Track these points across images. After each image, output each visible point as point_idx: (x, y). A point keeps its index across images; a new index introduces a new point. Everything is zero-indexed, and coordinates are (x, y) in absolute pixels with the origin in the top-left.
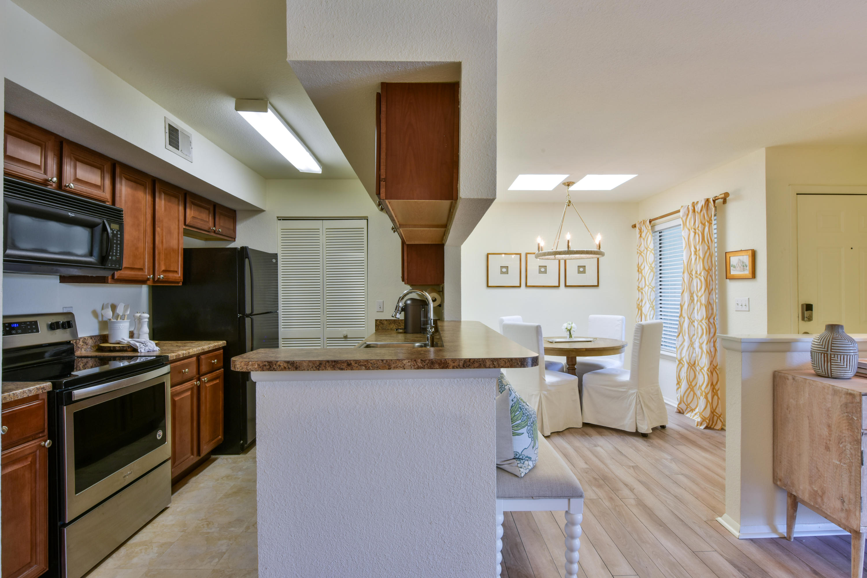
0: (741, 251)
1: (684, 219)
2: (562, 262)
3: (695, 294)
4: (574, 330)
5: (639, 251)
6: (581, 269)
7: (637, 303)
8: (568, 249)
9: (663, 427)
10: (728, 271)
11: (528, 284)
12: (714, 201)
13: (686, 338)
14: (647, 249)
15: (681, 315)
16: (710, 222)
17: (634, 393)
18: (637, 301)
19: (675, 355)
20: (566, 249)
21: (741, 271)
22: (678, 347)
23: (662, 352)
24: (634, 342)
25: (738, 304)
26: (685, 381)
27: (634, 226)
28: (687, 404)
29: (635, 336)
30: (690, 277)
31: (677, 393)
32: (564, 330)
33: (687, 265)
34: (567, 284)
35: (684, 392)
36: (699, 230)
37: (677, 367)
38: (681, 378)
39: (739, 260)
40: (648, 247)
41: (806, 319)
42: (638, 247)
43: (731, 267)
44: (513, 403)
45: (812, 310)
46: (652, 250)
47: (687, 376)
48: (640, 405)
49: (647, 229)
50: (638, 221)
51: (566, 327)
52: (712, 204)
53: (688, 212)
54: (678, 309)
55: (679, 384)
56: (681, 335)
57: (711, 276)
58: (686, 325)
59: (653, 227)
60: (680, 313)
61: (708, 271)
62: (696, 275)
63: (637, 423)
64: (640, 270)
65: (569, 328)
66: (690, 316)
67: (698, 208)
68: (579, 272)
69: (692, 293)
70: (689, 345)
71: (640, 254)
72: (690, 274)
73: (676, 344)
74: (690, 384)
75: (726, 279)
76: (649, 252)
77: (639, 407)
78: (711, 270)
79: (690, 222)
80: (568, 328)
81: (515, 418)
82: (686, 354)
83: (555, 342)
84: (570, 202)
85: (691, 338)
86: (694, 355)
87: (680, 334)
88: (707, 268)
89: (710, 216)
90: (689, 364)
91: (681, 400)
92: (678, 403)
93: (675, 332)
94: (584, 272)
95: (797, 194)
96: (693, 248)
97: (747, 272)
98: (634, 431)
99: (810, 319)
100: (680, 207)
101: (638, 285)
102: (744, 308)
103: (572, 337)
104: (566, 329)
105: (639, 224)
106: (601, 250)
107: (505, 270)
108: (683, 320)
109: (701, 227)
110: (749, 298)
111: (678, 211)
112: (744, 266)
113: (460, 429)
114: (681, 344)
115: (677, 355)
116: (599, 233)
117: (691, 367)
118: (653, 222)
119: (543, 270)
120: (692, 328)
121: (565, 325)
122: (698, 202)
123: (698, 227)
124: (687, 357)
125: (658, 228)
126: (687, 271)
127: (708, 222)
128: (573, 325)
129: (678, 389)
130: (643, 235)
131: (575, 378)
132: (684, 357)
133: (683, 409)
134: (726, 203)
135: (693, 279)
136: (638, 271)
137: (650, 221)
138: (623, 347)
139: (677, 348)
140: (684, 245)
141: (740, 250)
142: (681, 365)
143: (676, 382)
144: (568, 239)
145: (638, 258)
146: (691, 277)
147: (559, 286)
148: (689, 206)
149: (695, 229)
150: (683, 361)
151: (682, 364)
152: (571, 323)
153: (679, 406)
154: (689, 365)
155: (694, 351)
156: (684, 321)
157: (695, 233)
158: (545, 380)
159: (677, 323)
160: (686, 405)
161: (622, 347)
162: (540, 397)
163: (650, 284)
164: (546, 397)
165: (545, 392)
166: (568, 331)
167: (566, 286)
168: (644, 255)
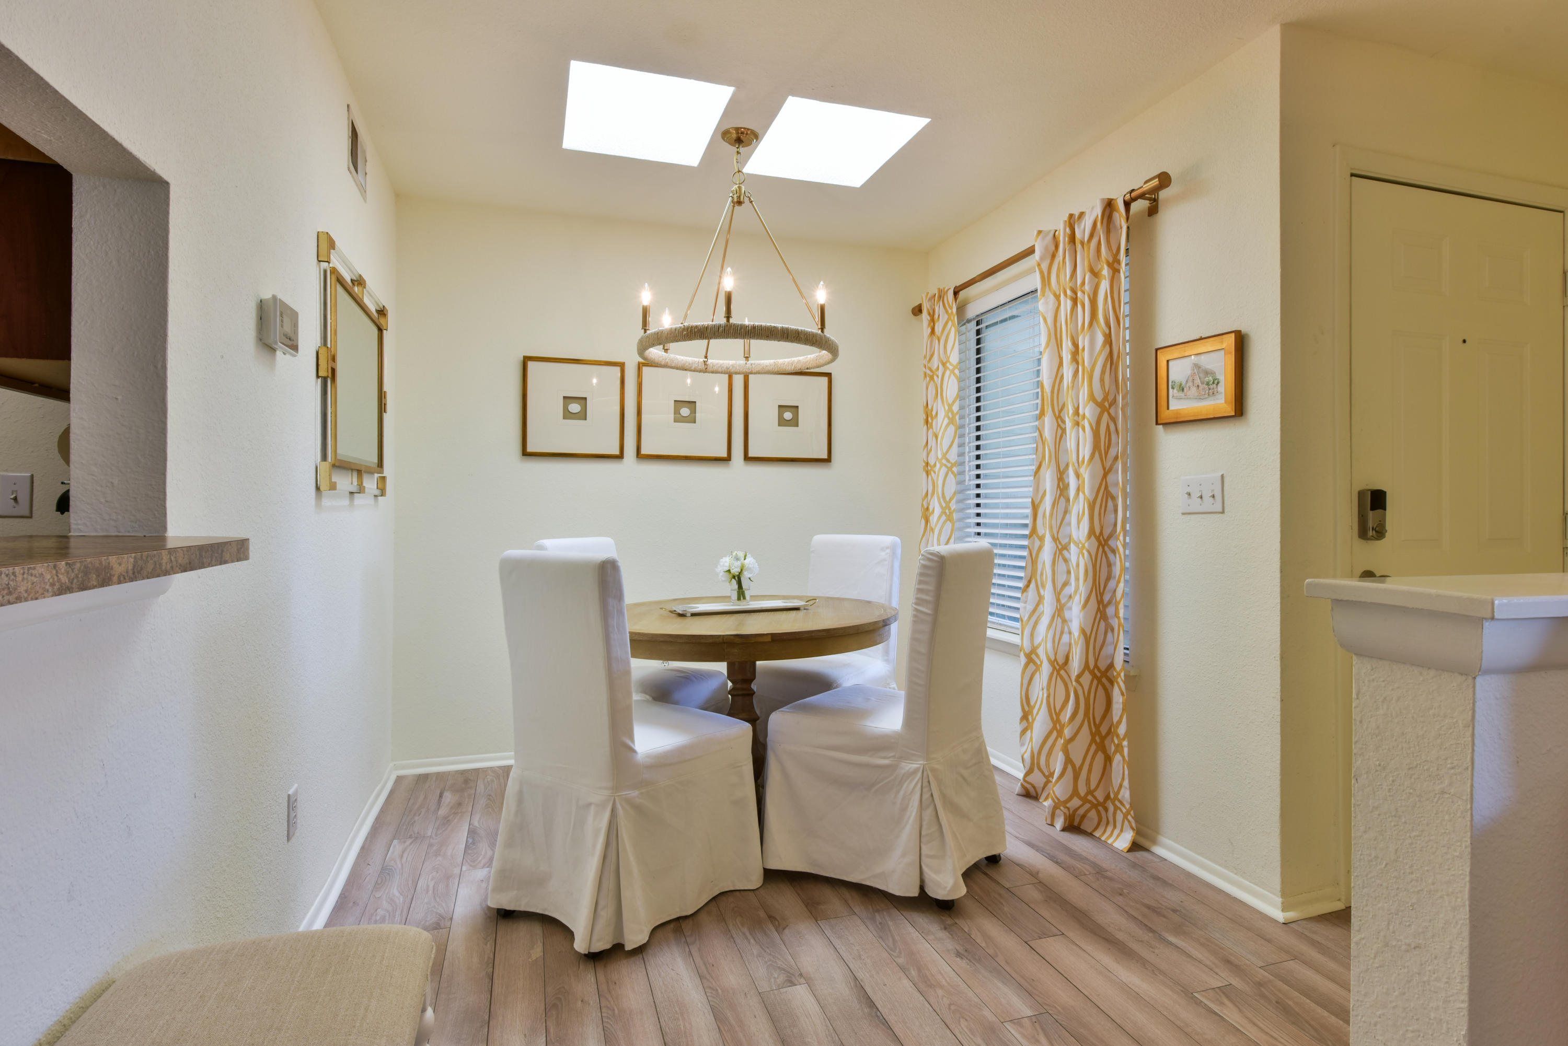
0: (1201, 339)
1: (1045, 266)
2: (738, 394)
3: (1071, 472)
4: (750, 576)
5: (928, 372)
6: (788, 415)
7: (922, 505)
8: (728, 321)
9: (994, 860)
10: (1163, 402)
11: (644, 452)
12: (1127, 204)
13: (1048, 594)
14: (944, 364)
15: (1034, 530)
16: (1116, 265)
17: (916, 771)
18: (923, 500)
19: (1016, 640)
20: (723, 321)
21: (1200, 398)
22: (1025, 619)
23: (990, 633)
24: (916, 610)
25: (1189, 494)
26: (1044, 711)
27: (918, 311)
28: (1047, 774)
29: (919, 591)
30: (1059, 425)
31: (1022, 745)
32: (722, 576)
33: (1052, 392)
34: (751, 454)
35: (1040, 741)
36: (1084, 292)
37: (1023, 673)
38: (1032, 703)
39: (1197, 366)
40: (948, 361)
41: (1371, 533)
42: (925, 362)
43: (1171, 390)
45: (1385, 509)
46: (955, 368)
47: (1048, 697)
48: (931, 809)
49: (947, 312)
50: (928, 293)
51: (727, 569)
52: (1120, 215)
53: (1053, 248)
54: (1026, 517)
55: (1027, 720)
56: (1033, 585)
57: (1114, 420)
58: (1046, 555)
59: (961, 310)
60: (1030, 526)
61: (1105, 405)
62: (1076, 418)
63: (924, 867)
64: (929, 419)
65: (735, 571)
66: (1058, 533)
67: (1083, 230)
68: (782, 422)
69: (1061, 469)
70: (1055, 612)
71: (932, 378)
72: (1057, 419)
73: (1021, 610)
74: (1055, 718)
75: (1157, 423)
76: (948, 373)
77: (928, 814)
78: (1114, 402)
79: (1062, 276)
80: (732, 571)
82: (1046, 637)
83: (693, 615)
84: (741, 190)
85: (1059, 593)
86: (1065, 638)
87: (1029, 582)
89: (1114, 250)
90: (1052, 663)
91: (1032, 764)
92: (1024, 772)
93: (1020, 578)
94: (794, 423)
95: (1352, 175)
96: (1070, 343)
97: (1222, 402)
98: (914, 893)
99: (1380, 533)
100: (1035, 233)
101: (925, 460)
102: (1208, 504)
103: (744, 598)
104: (727, 573)
105: (930, 300)
106: (827, 333)
107: (575, 408)
108: (1037, 543)
109: (1090, 282)
110: (1222, 476)
111: (1030, 251)
112: (1210, 384)
114: (1034, 611)
115: (1022, 639)
116: (822, 283)
117: (1058, 673)
118: (962, 294)
119: (685, 412)
120: (1061, 566)
121: (726, 562)
122: (1082, 214)
123: (1083, 283)
124: (1049, 645)
125: (973, 311)
126: (1050, 409)
127: (1110, 265)
128: (750, 561)
129: (1023, 732)
130: (938, 328)
131: (742, 730)
132: (1039, 645)
133: (1036, 785)
134: (1157, 212)
135: (1064, 430)
136: (927, 422)
137: (956, 290)
138: (885, 623)
139: (1022, 621)
140: (1043, 339)
141: (1198, 337)
142: (1032, 667)
143: (1019, 714)
144: (728, 290)
145: (927, 388)
146: (1061, 428)
147: (729, 459)
148: (1056, 231)
149: (1074, 292)
150: (1037, 656)
151: (1035, 663)
152: (741, 555)
153: (1028, 779)
154: (1054, 668)
155: (1066, 629)
156: (1040, 548)
157: (1075, 301)
158: (634, 751)
159: (1024, 553)
160: (1044, 774)
161: (881, 624)
162: (613, 811)
163: (944, 455)
164: (638, 809)
165: (634, 794)
166: (734, 582)
167: (747, 458)
168: (938, 381)
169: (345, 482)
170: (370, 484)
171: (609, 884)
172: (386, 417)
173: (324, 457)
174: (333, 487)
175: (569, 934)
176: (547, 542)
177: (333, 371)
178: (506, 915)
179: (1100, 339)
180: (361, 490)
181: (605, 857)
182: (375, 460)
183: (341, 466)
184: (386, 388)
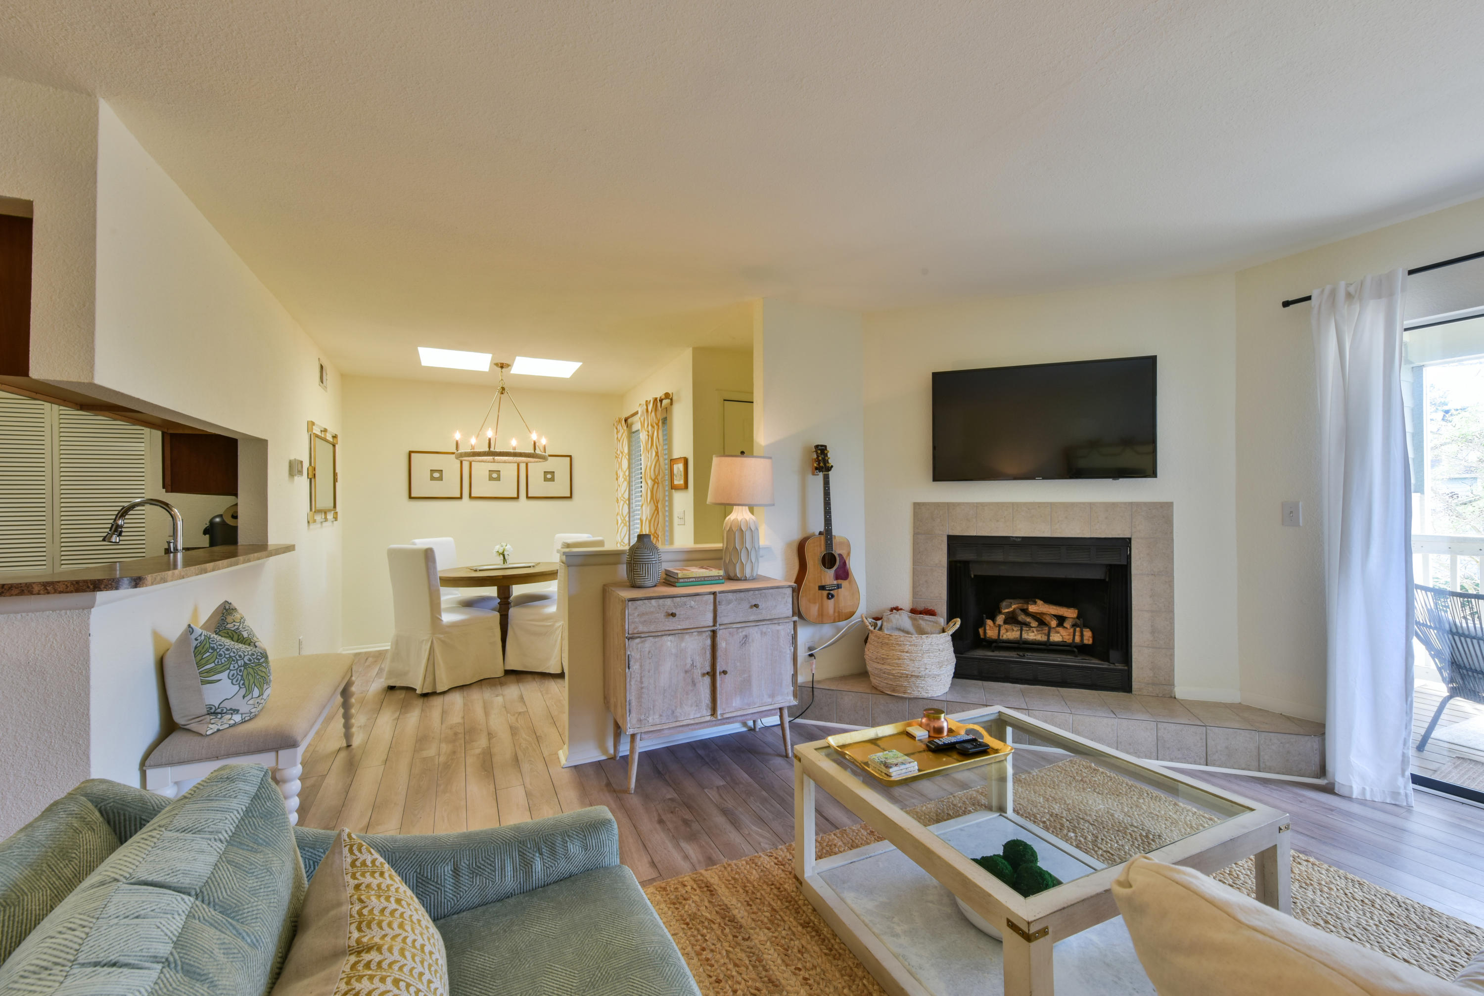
0: (678, 458)
1: (642, 419)
2: (523, 467)
4: (510, 555)
5: (616, 456)
6: (549, 476)
8: (491, 449)
10: (673, 480)
11: (473, 495)
12: (660, 401)
14: (622, 453)
16: (659, 424)
20: (487, 449)
21: (680, 480)
25: (678, 518)
32: (494, 553)
33: (645, 473)
34: (529, 496)
39: (679, 468)
40: (624, 451)
42: (615, 452)
43: (674, 476)
44: (197, 642)
46: (626, 455)
49: (623, 428)
51: (497, 550)
52: (659, 405)
53: (643, 412)
57: (658, 487)
59: (629, 427)
61: (656, 481)
64: (617, 478)
65: (501, 551)
67: (650, 408)
68: (546, 479)
71: (618, 459)
75: (672, 488)
76: (623, 458)
78: (658, 480)
79: (644, 425)
80: (499, 551)
81: (203, 662)
83: (481, 570)
84: (503, 389)
88: (653, 478)
89: (658, 418)
94: (552, 479)
95: (724, 400)
97: (682, 482)
100: (640, 405)
101: (617, 497)
103: (506, 563)
105: (617, 422)
107: (437, 475)
109: (653, 429)
110: (684, 512)
111: (637, 413)
112: (681, 475)
113: (27, 678)
118: (628, 421)
119: (495, 475)
121: (498, 548)
122: (649, 401)
123: (650, 429)
126: (645, 481)
127: (657, 424)
128: (509, 547)
130: (619, 436)
131: (499, 618)
134: (673, 404)
137: (625, 420)
140: (642, 450)
145: (616, 463)
147: (518, 498)
148: (644, 405)
149: (648, 432)
152: (506, 544)
157: (648, 436)
158: (442, 621)
162: (432, 642)
163: (622, 495)
164: (443, 642)
165: (441, 636)
166: (502, 556)
167: (528, 497)
168: (620, 460)
169: (319, 518)
170: (330, 516)
171: (430, 668)
172: (338, 484)
173: (311, 509)
174: (315, 521)
175: (415, 690)
176: (417, 541)
177: (315, 475)
178: (392, 688)
179: (654, 454)
180: (326, 520)
181: (428, 659)
182: (332, 505)
183: (318, 511)
184: (337, 471)
